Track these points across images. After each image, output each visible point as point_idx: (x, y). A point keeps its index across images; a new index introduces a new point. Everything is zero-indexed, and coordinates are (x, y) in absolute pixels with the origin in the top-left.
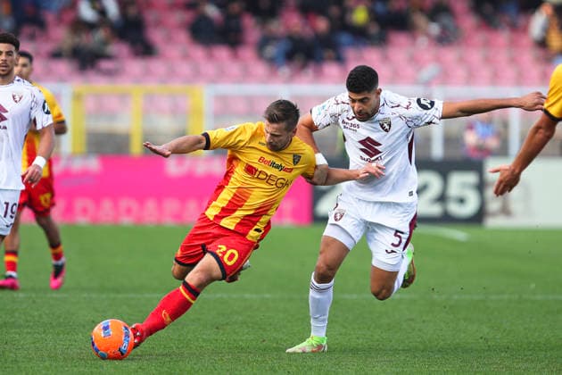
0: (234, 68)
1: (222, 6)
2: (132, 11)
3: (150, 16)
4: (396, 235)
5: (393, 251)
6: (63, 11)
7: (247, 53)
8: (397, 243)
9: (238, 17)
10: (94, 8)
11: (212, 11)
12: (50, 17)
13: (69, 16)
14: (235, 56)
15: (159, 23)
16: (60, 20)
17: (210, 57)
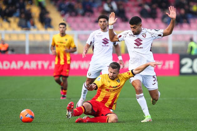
0: (154, 25)
1: (150, 5)
2: (121, 7)
3: (127, 9)
4: (153, 77)
5: (155, 83)
6: (99, 7)
7: (158, 21)
8: (154, 80)
9: (155, 9)
10: (109, 6)
11: (147, 7)
12: (95, 9)
13: (101, 9)
14: (155, 22)
15: (130, 11)
16: (98, 11)
17: (147, 22)
